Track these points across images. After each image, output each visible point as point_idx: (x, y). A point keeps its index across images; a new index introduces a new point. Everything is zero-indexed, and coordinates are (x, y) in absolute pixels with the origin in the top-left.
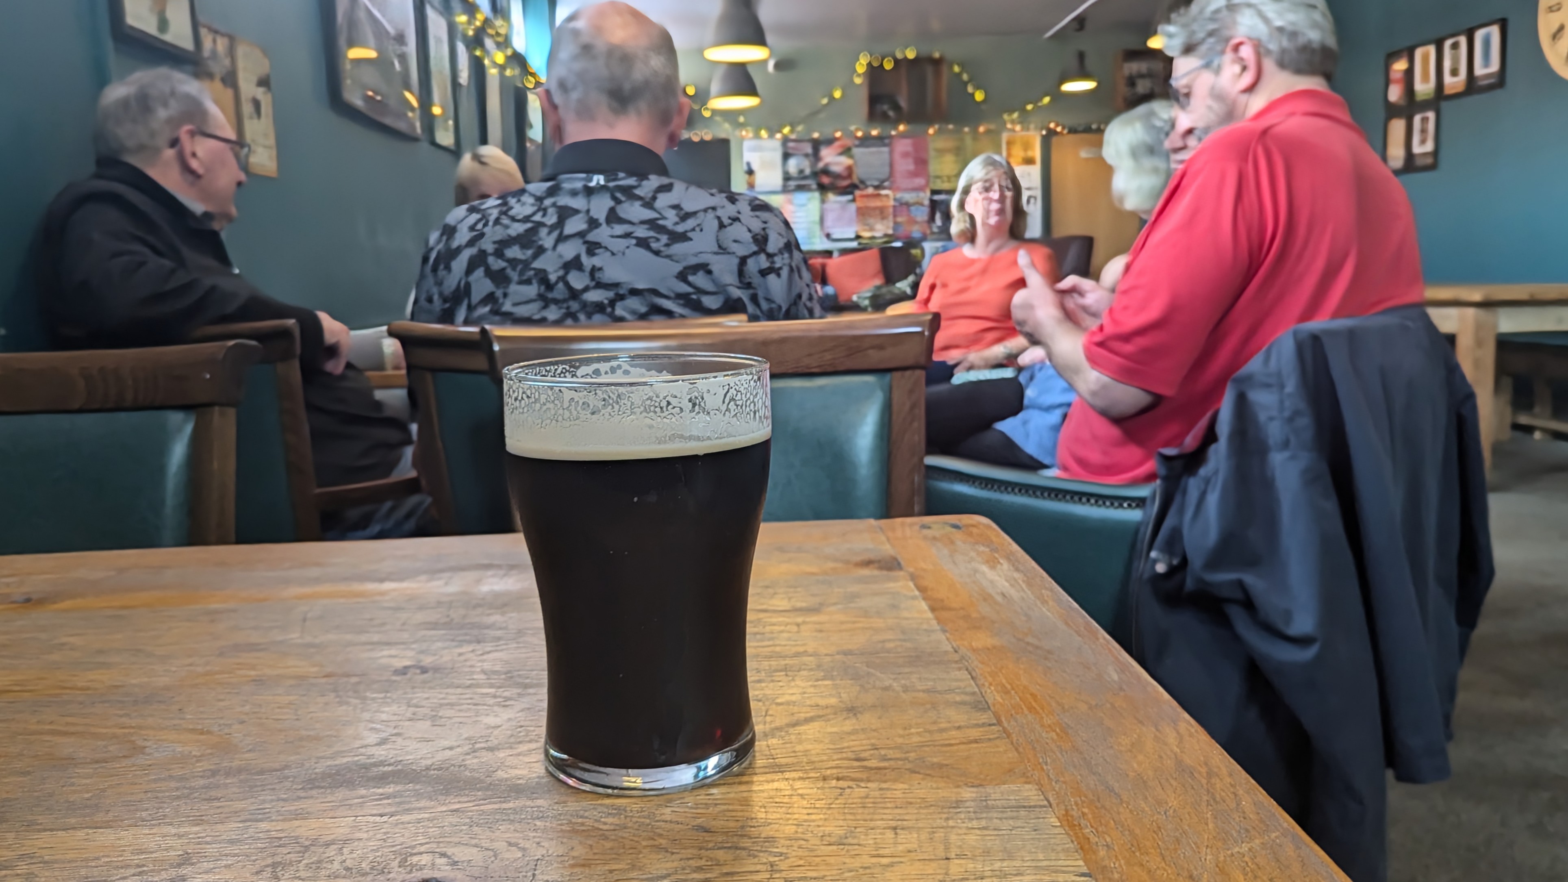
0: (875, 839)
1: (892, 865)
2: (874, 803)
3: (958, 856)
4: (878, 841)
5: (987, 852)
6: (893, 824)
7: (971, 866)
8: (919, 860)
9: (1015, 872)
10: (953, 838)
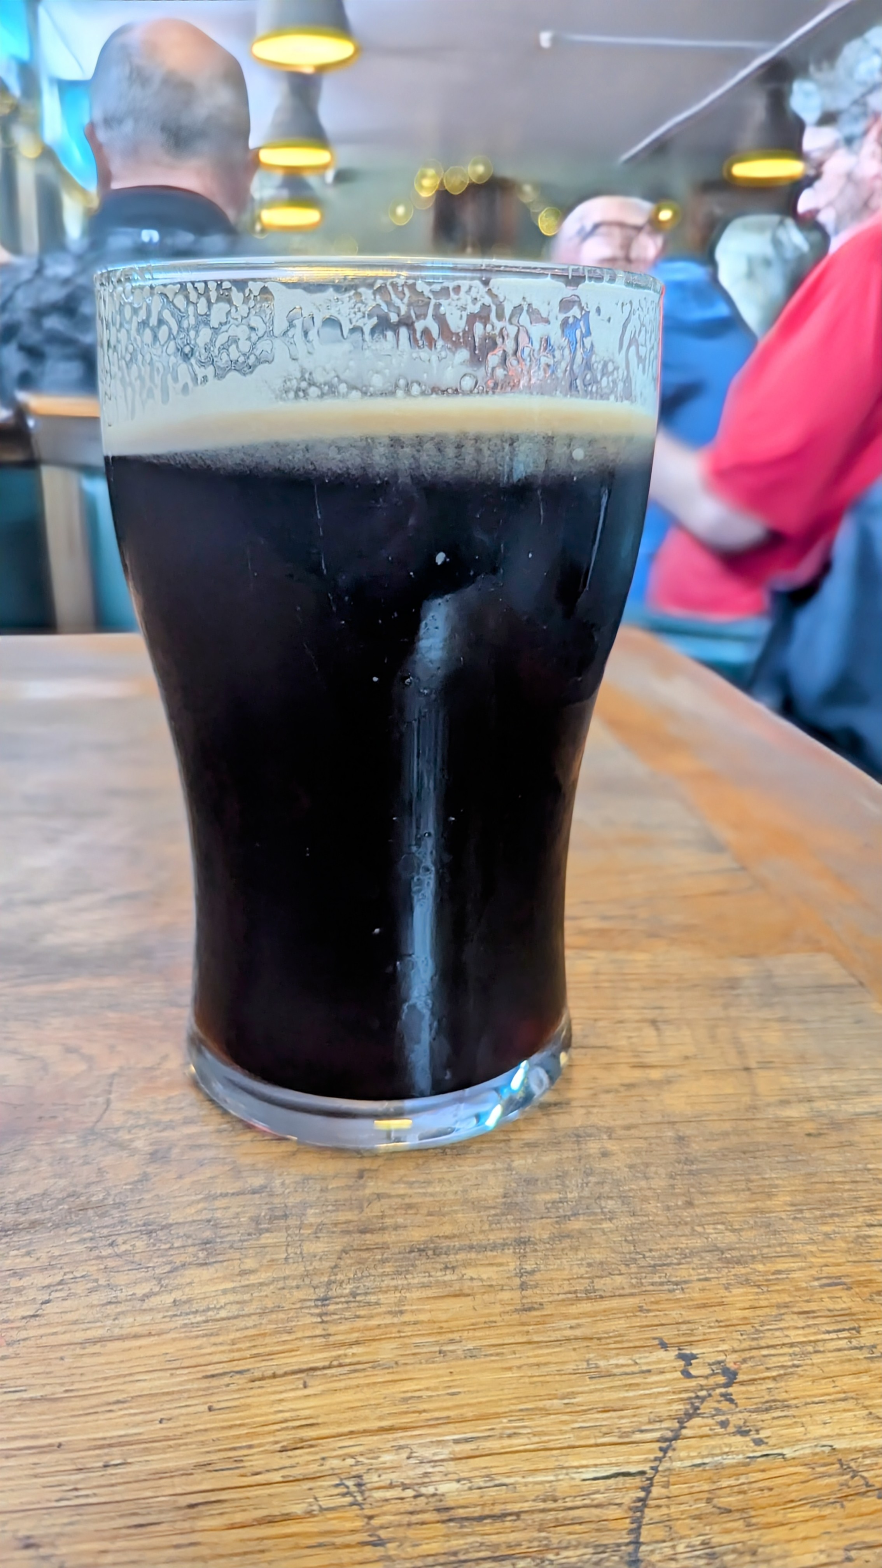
0: (630, 1037)
1: (668, 1081)
2: (610, 981)
3: (765, 1065)
4: (634, 1040)
5: (802, 1059)
6: (650, 1014)
7: (785, 1080)
8: (706, 1071)
9: (854, 1090)
10: (746, 1037)
